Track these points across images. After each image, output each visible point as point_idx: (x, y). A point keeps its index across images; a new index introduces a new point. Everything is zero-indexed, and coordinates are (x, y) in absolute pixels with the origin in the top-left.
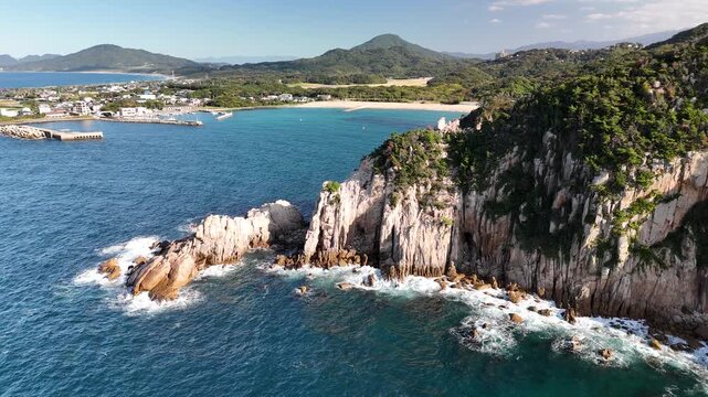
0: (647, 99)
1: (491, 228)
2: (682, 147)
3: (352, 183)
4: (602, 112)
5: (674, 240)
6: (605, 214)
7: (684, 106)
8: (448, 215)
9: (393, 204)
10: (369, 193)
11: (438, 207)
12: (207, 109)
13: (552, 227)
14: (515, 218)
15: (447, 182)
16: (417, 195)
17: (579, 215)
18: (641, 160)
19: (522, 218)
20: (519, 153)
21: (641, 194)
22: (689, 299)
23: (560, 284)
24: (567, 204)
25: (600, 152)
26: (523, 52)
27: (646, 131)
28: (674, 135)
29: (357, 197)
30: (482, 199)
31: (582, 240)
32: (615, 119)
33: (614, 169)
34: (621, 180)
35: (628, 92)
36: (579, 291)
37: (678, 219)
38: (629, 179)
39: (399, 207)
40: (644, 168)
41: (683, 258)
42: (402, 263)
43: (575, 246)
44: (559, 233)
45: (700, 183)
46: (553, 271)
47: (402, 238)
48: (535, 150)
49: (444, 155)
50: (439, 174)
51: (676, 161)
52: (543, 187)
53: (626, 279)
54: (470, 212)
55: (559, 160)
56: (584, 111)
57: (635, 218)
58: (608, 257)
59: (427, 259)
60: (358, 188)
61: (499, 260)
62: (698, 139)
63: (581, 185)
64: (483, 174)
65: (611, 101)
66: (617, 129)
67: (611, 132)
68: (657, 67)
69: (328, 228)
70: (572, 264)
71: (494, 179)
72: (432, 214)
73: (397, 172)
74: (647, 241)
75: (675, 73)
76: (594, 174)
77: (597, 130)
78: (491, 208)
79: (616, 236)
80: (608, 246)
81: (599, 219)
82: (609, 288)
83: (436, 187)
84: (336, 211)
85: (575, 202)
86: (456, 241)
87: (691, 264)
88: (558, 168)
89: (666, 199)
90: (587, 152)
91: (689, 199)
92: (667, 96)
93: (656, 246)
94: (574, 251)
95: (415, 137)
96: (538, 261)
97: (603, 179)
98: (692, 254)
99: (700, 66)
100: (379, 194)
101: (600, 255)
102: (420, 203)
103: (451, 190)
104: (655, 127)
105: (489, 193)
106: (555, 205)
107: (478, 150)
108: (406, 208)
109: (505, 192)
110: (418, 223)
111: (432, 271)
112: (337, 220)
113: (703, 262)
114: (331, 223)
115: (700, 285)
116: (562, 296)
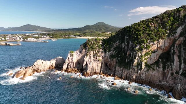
0: (150, 27)
1: (112, 62)
2: (157, 39)
3: (77, 51)
4: (139, 31)
5: (157, 63)
6: (138, 56)
7: (158, 28)
8: (101, 58)
9: (87, 56)
10: (81, 54)
11: (98, 56)
12: (51, 39)
13: (126, 60)
15: (101, 50)
16: (93, 53)
17: (132, 57)
18: (147, 42)
19: (119, 59)
20: (119, 42)
21: (147, 51)
22: (161, 79)
23: (128, 75)
24: (130, 55)
25: (137, 40)
27: (149, 35)
28: (156, 36)
29: (78, 55)
30: (109, 54)
31: (133, 63)
32: (141, 32)
33: (141, 45)
34: (142, 47)
35: (145, 26)
36: (132, 77)
37: (157, 57)
38: (144, 47)
40: (148, 44)
41: (159, 68)
42: (88, 71)
43: (131, 65)
44: (128, 62)
45: (163, 48)
46: (126, 72)
47: (88, 64)
48: (123, 41)
49: (101, 44)
50: (99, 48)
51: (156, 42)
52: (124, 51)
53: (144, 73)
54: (106, 57)
55: (128, 43)
56: (134, 31)
57: (146, 57)
58: (139, 68)
59: (94, 70)
60: (79, 52)
62: (161, 36)
63: (133, 49)
64: (110, 47)
65: (141, 28)
66: (142, 34)
67: (140, 36)
69: (70, 63)
70: (131, 70)
71: (112, 49)
72: (96, 58)
73: (88, 48)
74: (149, 63)
75: (157, 21)
76: (136, 46)
77: (137, 35)
78: (112, 56)
79: (141, 62)
80: (139, 65)
81: (137, 58)
82: (140, 75)
83: (98, 52)
84: (72, 58)
85: (132, 54)
86: (103, 65)
87: (161, 69)
88: (128, 45)
89: (154, 52)
90: (134, 41)
91: (160, 52)
92: (154, 27)
93: (152, 64)
94: (131, 66)
95: (94, 39)
96: (123, 70)
97: (138, 47)
98: (161, 66)
99: (163, 19)
100: (84, 54)
101: (137, 67)
102: (94, 55)
103: (102, 52)
104: (151, 34)
105: (111, 52)
106: (127, 55)
107: (109, 42)
108: (90, 57)
109: (115, 52)
110: (93, 61)
111: (96, 73)
112: (72, 61)
113: (164, 68)
114: (71, 61)
115: (164, 75)
116: (129, 79)
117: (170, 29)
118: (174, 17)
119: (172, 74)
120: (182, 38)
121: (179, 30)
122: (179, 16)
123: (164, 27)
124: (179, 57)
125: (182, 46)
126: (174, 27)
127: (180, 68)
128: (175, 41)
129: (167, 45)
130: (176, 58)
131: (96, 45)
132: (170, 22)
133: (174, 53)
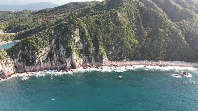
0: (39, 41)
1: (20, 64)
4: (33, 43)
5: (47, 59)
6: (38, 58)
7: (44, 41)
8: (12, 64)
11: (9, 63)
13: (31, 61)
14: (24, 62)
15: (9, 58)
16: (4, 62)
17: (34, 59)
18: (40, 49)
19: (25, 61)
20: (21, 51)
21: (42, 54)
22: (51, 66)
23: (34, 69)
24: (32, 57)
27: (40, 45)
28: (43, 45)
30: (17, 60)
31: (35, 62)
32: (35, 44)
33: (37, 51)
35: (36, 40)
36: (37, 69)
37: (47, 56)
38: (39, 52)
40: (41, 51)
42: (6, 75)
45: (48, 51)
46: (32, 68)
47: (4, 71)
48: (24, 50)
49: (6, 54)
50: (7, 57)
51: (44, 49)
52: (27, 56)
53: (43, 65)
54: (15, 63)
56: (30, 44)
57: (42, 57)
58: (40, 63)
59: (10, 73)
61: (23, 69)
62: (46, 46)
63: (33, 54)
64: (16, 56)
65: (34, 41)
67: (35, 46)
68: (39, 36)
70: (35, 66)
71: (18, 56)
72: (9, 65)
74: (44, 60)
75: (41, 36)
77: (33, 46)
78: (19, 61)
79: (40, 60)
80: (39, 62)
81: (37, 59)
82: (41, 67)
83: (7, 60)
85: (33, 57)
86: (14, 68)
87: (50, 61)
88: (29, 52)
89: (45, 54)
90: (33, 50)
91: (47, 53)
92: (41, 40)
94: (35, 64)
96: (30, 67)
97: (36, 53)
101: (38, 63)
102: (5, 64)
103: (11, 60)
105: (18, 59)
106: (30, 58)
107: (13, 52)
108: (2, 65)
109: (21, 58)
110: (6, 67)
111: (12, 74)
113: (51, 61)
115: (51, 64)
116: (35, 71)
117: (49, 41)
118: (49, 34)
119: (55, 62)
120: (55, 45)
121: (53, 41)
122: (52, 34)
123: (46, 40)
124: (56, 54)
125: (56, 49)
126: (51, 40)
127: (57, 59)
128: (52, 47)
129: (50, 49)
130: (55, 55)
131: (4, 56)
132: (48, 37)
133: (53, 53)
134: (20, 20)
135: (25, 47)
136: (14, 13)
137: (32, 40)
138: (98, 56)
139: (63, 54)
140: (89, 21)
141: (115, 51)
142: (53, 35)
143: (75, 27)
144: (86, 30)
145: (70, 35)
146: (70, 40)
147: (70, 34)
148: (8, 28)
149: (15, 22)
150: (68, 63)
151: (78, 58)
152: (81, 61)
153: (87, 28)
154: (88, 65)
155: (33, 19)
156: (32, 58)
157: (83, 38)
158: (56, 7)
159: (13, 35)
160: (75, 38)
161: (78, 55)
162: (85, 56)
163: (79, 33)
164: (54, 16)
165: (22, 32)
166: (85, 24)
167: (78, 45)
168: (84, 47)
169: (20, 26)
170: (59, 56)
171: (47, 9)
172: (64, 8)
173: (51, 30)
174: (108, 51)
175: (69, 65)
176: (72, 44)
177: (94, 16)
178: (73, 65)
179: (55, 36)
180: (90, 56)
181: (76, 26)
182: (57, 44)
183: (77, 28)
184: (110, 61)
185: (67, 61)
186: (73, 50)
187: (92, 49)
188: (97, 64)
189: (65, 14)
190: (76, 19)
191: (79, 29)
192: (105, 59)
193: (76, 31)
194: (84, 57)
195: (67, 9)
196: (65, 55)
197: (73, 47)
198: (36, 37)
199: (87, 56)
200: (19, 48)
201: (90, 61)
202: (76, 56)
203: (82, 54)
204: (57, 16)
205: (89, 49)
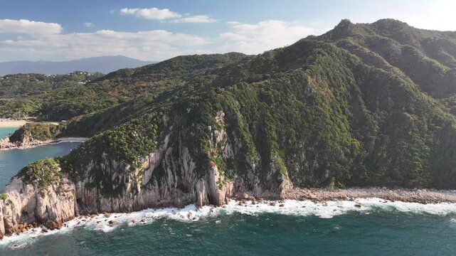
0: (134, 138)
1: (89, 194)
2: (148, 153)
3: (13, 192)
4: (121, 144)
5: (151, 181)
6: (131, 178)
7: (145, 139)
8: (71, 194)
9: (43, 196)
10: (26, 194)
11: (66, 191)
13: (114, 187)
14: (98, 188)
15: (65, 180)
16: (54, 189)
17: (123, 180)
18: (137, 159)
19: (102, 187)
20: (94, 162)
21: (140, 169)
22: (159, 197)
23: (121, 206)
24: (118, 178)
25: (125, 158)
26: (11, 76)
27: (137, 149)
28: (145, 150)
29: (19, 198)
30: (84, 184)
31: (126, 188)
32: (126, 147)
33: (131, 163)
34: (134, 166)
35: (127, 136)
36: (128, 206)
37: (151, 174)
38: (136, 165)
39: (46, 197)
40: (139, 161)
41: (155, 186)
42: (57, 219)
43: (124, 191)
44: (117, 188)
45: (154, 162)
46: (118, 202)
47: (53, 209)
48: (100, 161)
49: (60, 169)
50: (61, 177)
51: (147, 157)
52: (107, 173)
53: (142, 197)
54: (79, 190)
55: (110, 163)
56: (116, 145)
57: (140, 177)
58: (135, 192)
59: (67, 213)
60: (18, 194)
61: (96, 205)
62: (151, 150)
63: (121, 170)
64: (82, 174)
65: (123, 140)
66: (128, 149)
67: (127, 151)
68: (134, 127)
69: (9, 217)
70: (124, 198)
71: (87, 174)
72: (64, 195)
73: (39, 181)
74: (144, 183)
75: (139, 128)
76: (125, 166)
77: (122, 150)
78: (88, 186)
79: (136, 184)
80: (134, 188)
81: (130, 180)
82: (137, 202)
83: (61, 183)
84: (12, 208)
85: (120, 177)
87: (157, 187)
88: (111, 165)
89: (147, 169)
90: (120, 159)
91: (153, 167)
92: (139, 136)
93: (147, 184)
94: (124, 193)
95: (42, 163)
96: (112, 200)
97: (128, 167)
98: (157, 184)
100: (32, 194)
101: (132, 192)
102: (56, 192)
103: (69, 184)
105: (86, 181)
106: (113, 179)
107: (75, 164)
108: (50, 196)
109: (92, 179)
110: (59, 201)
111: (70, 218)
112: (14, 212)
113: (160, 185)
114: (11, 214)
115: (160, 192)
116: (123, 210)
117: (157, 140)
118: (157, 124)
119: (169, 189)
120: (170, 149)
121: (167, 139)
122: (163, 123)
123: (150, 137)
124: (172, 169)
125: (172, 157)
126: (161, 136)
127: (175, 181)
128: (164, 152)
129: (158, 158)
130: (169, 172)
132: (155, 131)
133: (166, 166)
134: (67, 93)
135: (102, 153)
136: (51, 79)
137: (120, 136)
138: (269, 177)
139: (189, 168)
140: (244, 94)
141: (306, 165)
142: (165, 124)
143: (216, 109)
144: (240, 116)
145: (204, 125)
146: (206, 138)
147: (203, 123)
148: (40, 111)
149: (57, 99)
150: (202, 191)
151: (222, 178)
152: (230, 186)
153: (240, 110)
154: (247, 196)
155: (97, 90)
156: (118, 180)
157: (233, 133)
158: (147, 66)
159: (57, 127)
160: (216, 132)
161: (223, 173)
162: (239, 175)
163: (225, 121)
164: (144, 85)
165: (78, 119)
166: (237, 102)
167: (223, 148)
168: (234, 153)
169: (69, 106)
170: (179, 173)
171: (127, 70)
172: (166, 68)
173: (161, 113)
174: (291, 162)
175: (202, 196)
176: (209, 146)
177: (254, 83)
178: (212, 197)
179: (171, 128)
180: (250, 175)
181: (218, 105)
182: (173, 147)
183: (221, 110)
184: (298, 189)
185: (198, 186)
186: (211, 160)
187: (254, 160)
188: (267, 193)
189: (170, 81)
190: (216, 91)
191: (224, 112)
192: (287, 184)
193: (217, 118)
194: (236, 176)
195: (173, 70)
196: (194, 171)
197: (212, 154)
198: (128, 129)
199: (244, 175)
200: (88, 154)
201: (250, 188)
202: (218, 174)
203: (231, 171)
204: (151, 84)
205: (248, 160)
